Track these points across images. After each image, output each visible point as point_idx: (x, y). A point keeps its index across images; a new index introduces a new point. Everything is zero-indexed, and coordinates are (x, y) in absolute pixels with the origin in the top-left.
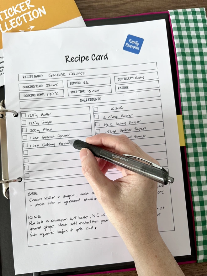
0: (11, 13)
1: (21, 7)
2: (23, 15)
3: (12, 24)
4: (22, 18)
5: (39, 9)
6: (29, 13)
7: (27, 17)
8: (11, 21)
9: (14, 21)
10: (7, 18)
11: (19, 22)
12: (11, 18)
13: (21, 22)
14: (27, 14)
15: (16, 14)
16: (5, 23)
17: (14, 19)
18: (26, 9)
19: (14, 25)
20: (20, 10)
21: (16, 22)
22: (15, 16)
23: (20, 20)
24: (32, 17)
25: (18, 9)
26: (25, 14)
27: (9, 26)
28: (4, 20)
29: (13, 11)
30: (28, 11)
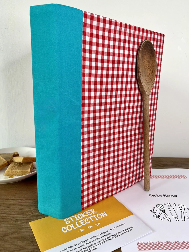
0: (80, 217)
1: (87, 213)
2: (90, 218)
3: (81, 223)
4: (89, 219)
5: (101, 213)
6: (94, 216)
7: (93, 218)
8: (80, 221)
9: (84, 221)
10: (77, 219)
11: (88, 222)
12: (80, 220)
13: (89, 222)
14: (93, 216)
15: (84, 217)
16: (76, 223)
17: (83, 220)
18: (91, 214)
19: (84, 223)
20: (87, 215)
21: (84, 222)
22: (83, 218)
23: (88, 220)
24: (97, 218)
25: (85, 214)
26: (92, 217)
27: (79, 224)
28: (75, 221)
29: (81, 216)
30: (93, 215)
